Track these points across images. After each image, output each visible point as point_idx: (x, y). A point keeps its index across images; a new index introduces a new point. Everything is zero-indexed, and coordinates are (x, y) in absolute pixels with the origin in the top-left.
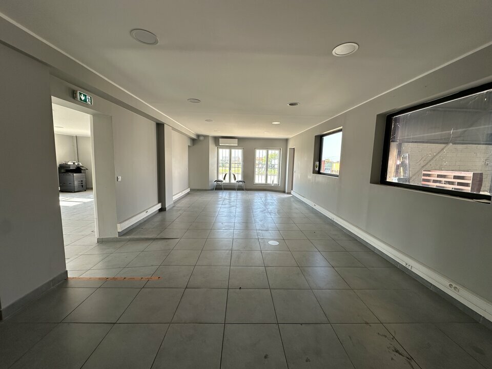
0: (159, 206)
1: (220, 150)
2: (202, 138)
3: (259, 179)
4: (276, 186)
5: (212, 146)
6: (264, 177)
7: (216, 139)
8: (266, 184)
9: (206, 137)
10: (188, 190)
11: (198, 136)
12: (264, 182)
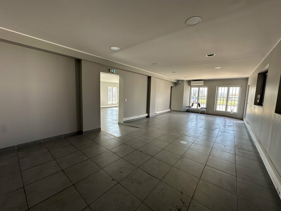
0: (146, 115)
1: (193, 88)
2: (180, 82)
3: (220, 108)
4: (234, 114)
5: (186, 86)
6: (224, 107)
7: (189, 82)
8: (226, 112)
9: (182, 81)
10: (169, 110)
11: (178, 81)
12: (224, 110)
